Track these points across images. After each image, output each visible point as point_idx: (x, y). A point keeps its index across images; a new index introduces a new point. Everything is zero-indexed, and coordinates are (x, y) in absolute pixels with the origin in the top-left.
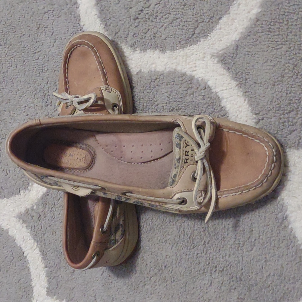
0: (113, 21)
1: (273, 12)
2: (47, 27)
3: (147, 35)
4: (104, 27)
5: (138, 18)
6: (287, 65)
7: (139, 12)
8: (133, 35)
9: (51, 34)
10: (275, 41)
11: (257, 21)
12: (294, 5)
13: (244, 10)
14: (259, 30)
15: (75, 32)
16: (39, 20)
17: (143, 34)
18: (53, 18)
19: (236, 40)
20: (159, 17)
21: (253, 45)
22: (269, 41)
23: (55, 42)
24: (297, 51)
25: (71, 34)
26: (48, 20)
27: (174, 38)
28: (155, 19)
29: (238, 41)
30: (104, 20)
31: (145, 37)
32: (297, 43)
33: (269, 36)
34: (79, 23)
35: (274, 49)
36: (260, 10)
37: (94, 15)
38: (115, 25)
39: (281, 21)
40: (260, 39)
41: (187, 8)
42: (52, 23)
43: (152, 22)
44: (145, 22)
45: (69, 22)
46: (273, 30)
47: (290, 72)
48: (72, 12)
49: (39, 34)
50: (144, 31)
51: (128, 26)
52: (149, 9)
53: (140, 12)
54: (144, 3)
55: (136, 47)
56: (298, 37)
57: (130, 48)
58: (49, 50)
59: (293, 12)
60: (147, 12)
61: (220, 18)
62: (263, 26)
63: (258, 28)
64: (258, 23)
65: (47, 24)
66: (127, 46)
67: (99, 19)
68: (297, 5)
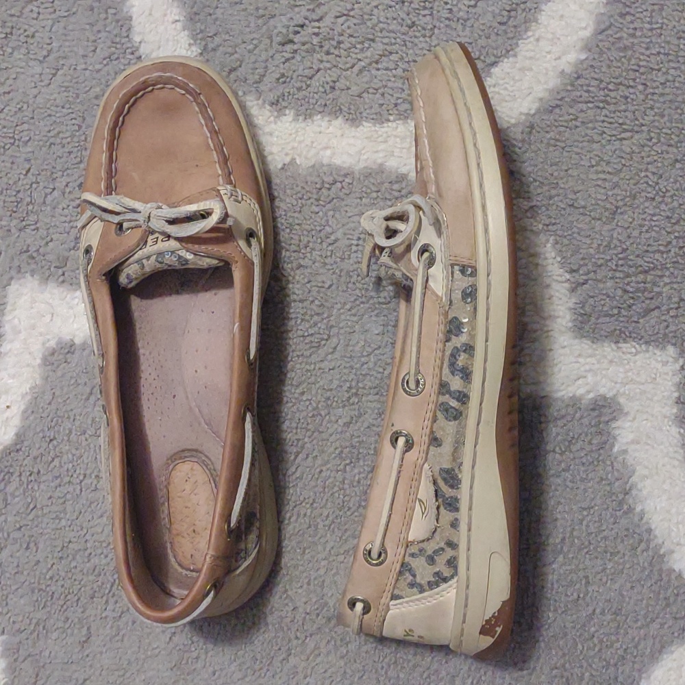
0: (225, 41)
1: (615, 64)
2: (33, 36)
3: (314, 83)
4: (200, 51)
5: (291, 41)
6: (643, 174)
7: (297, 29)
8: (278, 79)
9: (45, 53)
10: (617, 122)
11: (578, 78)
12: (659, 53)
13: (549, 53)
14: (581, 96)
15: (116, 56)
16: (12, 16)
17: (305, 79)
18: (53, 16)
19: (528, 114)
20: (347, 45)
21: (567, 127)
22: (603, 121)
23: (54, 75)
24: (665, 148)
25: (104, 59)
26: (37, 19)
27: (383, 95)
28: (335, 48)
29: (534, 115)
30: (199, 36)
31: (308, 86)
32: (664, 130)
33: (605, 112)
34: (128, 36)
35: (614, 138)
36: (583, 56)
37: (173, 23)
38: (230, 50)
39: (632, 83)
40: (582, 115)
41: (418, 34)
42: (48, 29)
43: (328, 53)
44: (311, 52)
45: (99, 31)
46: (614, 101)
47: (649, 189)
48: (110, 8)
49: (9, 50)
50: (307, 72)
51: (264, 57)
52: (321, 24)
53: (299, 29)
54: (308, 10)
55: (286, 107)
56: (666, 118)
57: (268, 107)
58: (35, 91)
59: (656, 67)
60: (316, 30)
61: (494, 64)
62: (591, 89)
63: (579, 94)
64: (579, 82)
65: (33, 30)
66: (260, 102)
67: (186, 32)
68: (665, 54)
